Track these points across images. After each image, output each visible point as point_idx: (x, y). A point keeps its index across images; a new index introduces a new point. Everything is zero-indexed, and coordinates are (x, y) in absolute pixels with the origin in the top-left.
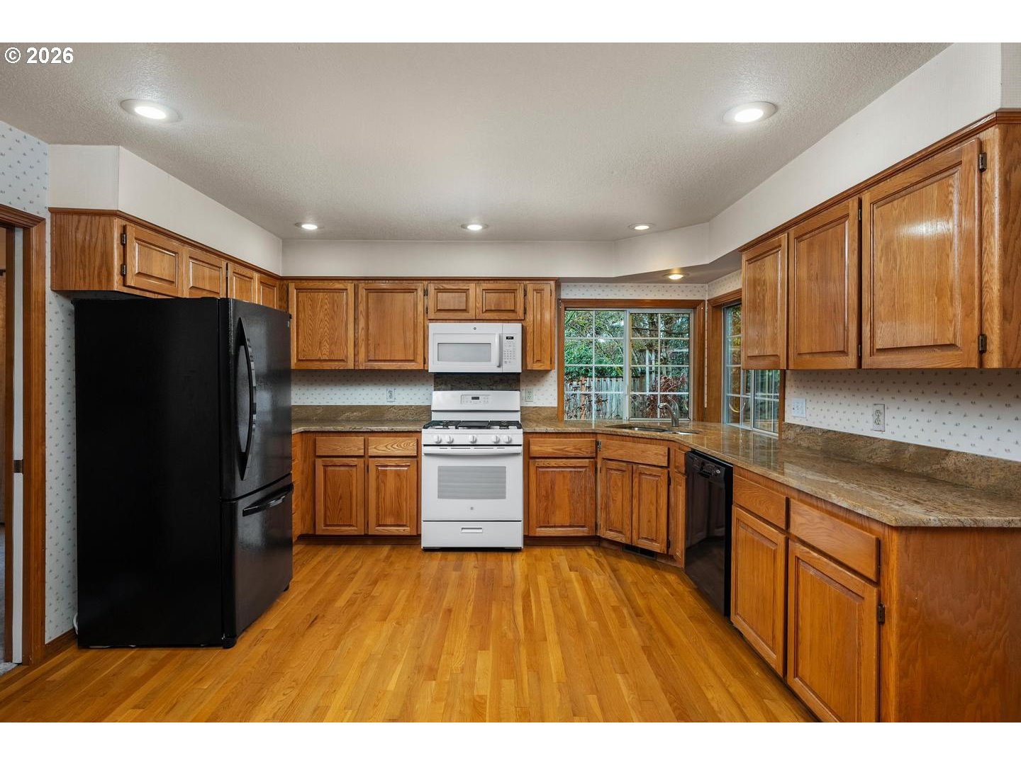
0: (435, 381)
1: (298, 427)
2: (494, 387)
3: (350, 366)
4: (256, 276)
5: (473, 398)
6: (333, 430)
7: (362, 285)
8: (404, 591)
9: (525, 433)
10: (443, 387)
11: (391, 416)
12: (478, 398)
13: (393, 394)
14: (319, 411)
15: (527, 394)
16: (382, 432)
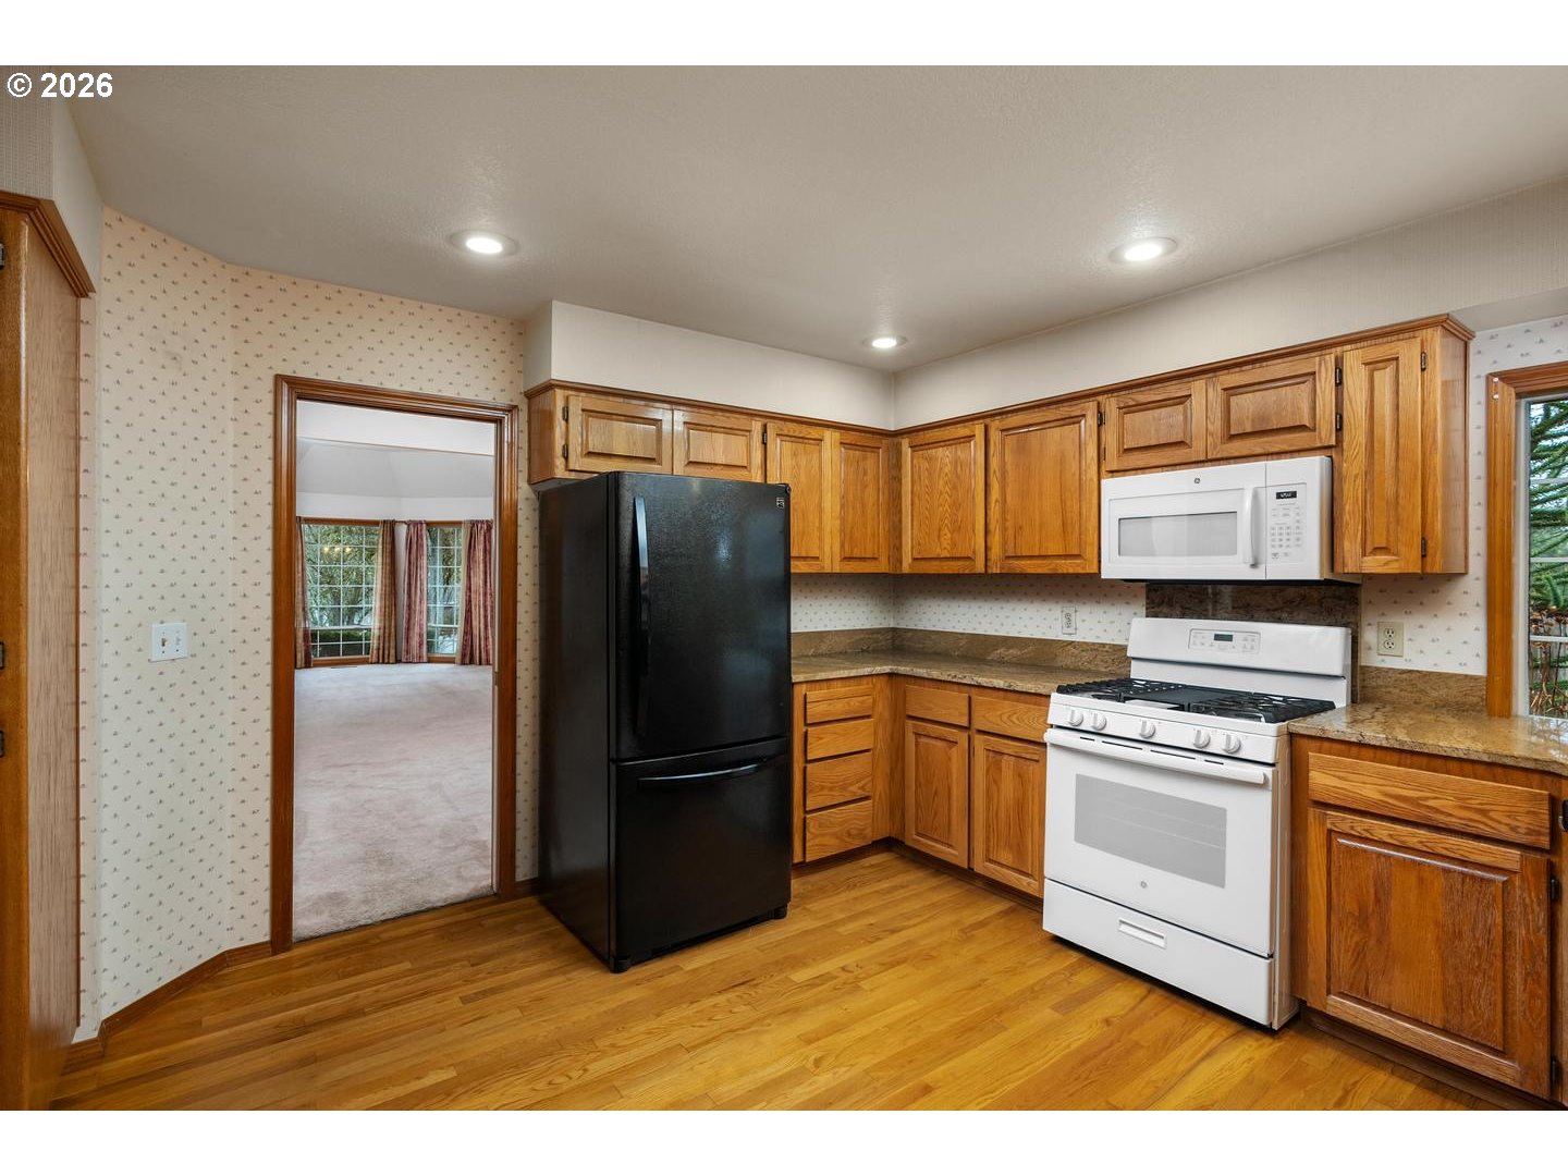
0: (1147, 598)
1: (881, 665)
2: (1285, 615)
3: (980, 567)
4: (830, 437)
5: (1218, 637)
6: (926, 676)
7: (995, 424)
8: (915, 1002)
9: (1292, 737)
10: (1165, 610)
11: (1069, 662)
12: (1229, 638)
13: (1072, 618)
14: (962, 643)
15: (1384, 638)
16: (994, 689)
